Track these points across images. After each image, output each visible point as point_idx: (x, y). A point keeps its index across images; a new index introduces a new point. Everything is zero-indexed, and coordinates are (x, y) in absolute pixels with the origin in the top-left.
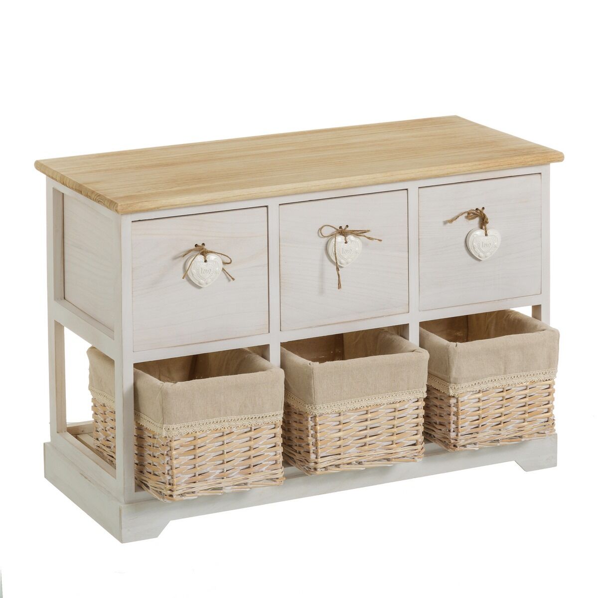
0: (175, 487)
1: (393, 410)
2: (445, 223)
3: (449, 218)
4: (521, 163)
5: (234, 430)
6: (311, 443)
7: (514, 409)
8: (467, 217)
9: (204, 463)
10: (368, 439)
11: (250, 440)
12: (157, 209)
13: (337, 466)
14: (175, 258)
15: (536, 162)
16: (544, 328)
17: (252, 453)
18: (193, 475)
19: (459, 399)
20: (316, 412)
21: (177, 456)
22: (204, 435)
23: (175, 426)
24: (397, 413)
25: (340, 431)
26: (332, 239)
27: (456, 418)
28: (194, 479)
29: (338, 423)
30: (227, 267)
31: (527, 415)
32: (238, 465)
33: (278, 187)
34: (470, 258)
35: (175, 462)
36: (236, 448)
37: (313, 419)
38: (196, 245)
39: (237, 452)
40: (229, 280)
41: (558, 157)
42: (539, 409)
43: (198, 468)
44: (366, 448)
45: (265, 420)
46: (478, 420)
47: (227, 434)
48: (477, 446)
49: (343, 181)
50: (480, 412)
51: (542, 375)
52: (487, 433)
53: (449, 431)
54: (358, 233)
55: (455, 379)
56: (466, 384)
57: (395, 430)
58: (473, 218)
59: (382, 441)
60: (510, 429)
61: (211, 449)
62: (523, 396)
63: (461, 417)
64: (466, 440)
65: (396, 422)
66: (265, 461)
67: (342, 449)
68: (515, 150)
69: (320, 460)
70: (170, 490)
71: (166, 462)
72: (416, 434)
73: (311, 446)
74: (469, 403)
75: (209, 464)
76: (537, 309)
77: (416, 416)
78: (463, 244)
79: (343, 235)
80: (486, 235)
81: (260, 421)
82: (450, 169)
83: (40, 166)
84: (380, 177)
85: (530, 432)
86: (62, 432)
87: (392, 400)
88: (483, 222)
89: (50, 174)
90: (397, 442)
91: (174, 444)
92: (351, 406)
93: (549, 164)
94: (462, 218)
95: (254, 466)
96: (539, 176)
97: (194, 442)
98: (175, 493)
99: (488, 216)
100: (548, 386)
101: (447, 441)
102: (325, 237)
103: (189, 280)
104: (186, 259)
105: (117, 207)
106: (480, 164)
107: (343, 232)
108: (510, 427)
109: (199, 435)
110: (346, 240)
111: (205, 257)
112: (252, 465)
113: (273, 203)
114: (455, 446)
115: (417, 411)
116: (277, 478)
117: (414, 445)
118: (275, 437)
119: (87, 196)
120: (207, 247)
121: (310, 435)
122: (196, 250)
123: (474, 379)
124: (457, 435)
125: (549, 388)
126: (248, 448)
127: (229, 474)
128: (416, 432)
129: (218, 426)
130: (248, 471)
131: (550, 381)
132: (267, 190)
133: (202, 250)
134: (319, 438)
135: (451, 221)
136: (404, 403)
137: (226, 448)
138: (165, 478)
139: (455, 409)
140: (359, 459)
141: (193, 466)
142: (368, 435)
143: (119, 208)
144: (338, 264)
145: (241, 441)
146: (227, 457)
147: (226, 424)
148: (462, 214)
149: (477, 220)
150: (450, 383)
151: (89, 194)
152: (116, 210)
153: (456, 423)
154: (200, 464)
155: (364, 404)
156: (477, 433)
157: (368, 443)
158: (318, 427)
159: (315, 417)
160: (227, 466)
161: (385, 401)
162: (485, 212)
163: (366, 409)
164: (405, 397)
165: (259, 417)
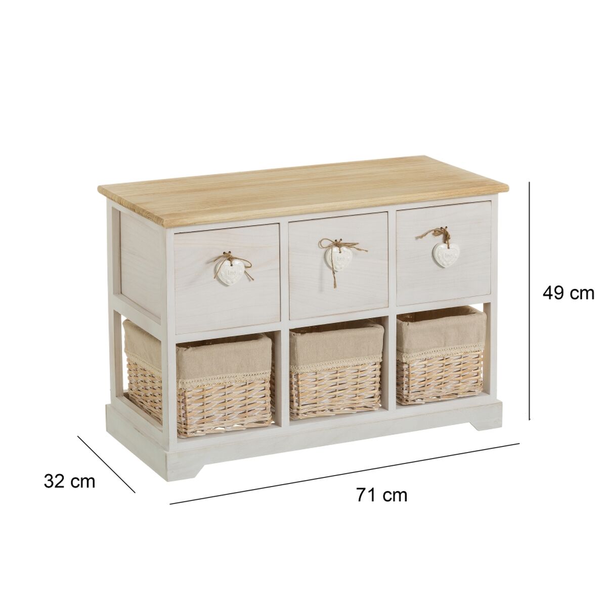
0: (188, 426)
1: (357, 371)
2: (417, 238)
3: (420, 234)
4: (476, 192)
5: (233, 384)
6: (294, 395)
7: (452, 373)
8: (433, 234)
9: (210, 408)
10: (338, 392)
11: (245, 392)
12: (194, 224)
13: (314, 412)
14: (208, 262)
15: (488, 192)
16: (475, 312)
17: (247, 401)
18: (202, 417)
19: (410, 365)
20: (299, 371)
21: (189, 403)
22: (211, 387)
23: (188, 381)
24: (359, 373)
25: (316, 385)
26: (329, 249)
27: (408, 379)
28: (203, 421)
29: (315, 380)
30: (248, 271)
31: (461, 378)
32: (236, 411)
33: (287, 209)
34: (435, 265)
35: (188, 408)
36: (235, 397)
37: (296, 376)
38: (224, 253)
39: (236, 401)
40: (250, 280)
41: (504, 188)
42: (470, 373)
43: (206, 413)
44: (336, 399)
45: (258, 377)
46: (424, 381)
47: (228, 387)
48: (424, 401)
49: (338, 205)
50: (426, 375)
51: (473, 348)
52: (430, 392)
53: (403, 389)
54: (349, 245)
55: (407, 349)
56: (416, 354)
57: (358, 386)
58: (439, 235)
59: (348, 394)
60: (449, 388)
61: (215, 399)
62: (458, 363)
63: (411, 378)
64: (416, 396)
65: (359, 380)
66: (258, 407)
67: (317, 399)
68: (471, 182)
69: (301, 407)
70: (185, 429)
71: (181, 408)
72: (374, 390)
73: (294, 397)
74: (418, 368)
75: (214, 410)
76: (487, 306)
77: (374, 376)
78: (430, 255)
79: (338, 247)
80: (449, 248)
81: (253, 378)
82: (422, 196)
83: (102, 190)
84: (366, 202)
85: (464, 391)
86: (120, 396)
87: (356, 364)
88: (446, 238)
89: (110, 197)
90: (359, 395)
91: (188, 394)
92: (325, 367)
93: (497, 194)
94: (430, 234)
95: (248, 411)
96: (490, 202)
97: (203, 393)
98: (188, 431)
99: (450, 233)
100: (477, 356)
101: (401, 397)
102: (324, 248)
103: (219, 280)
104: (216, 264)
105: (163, 221)
106: (444, 193)
107: (337, 244)
108: (449, 387)
109: (206, 387)
110: (340, 250)
111: (231, 262)
112: (247, 410)
113: (284, 221)
114: (407, 401)
115: (375, 372)
116: (267, 421)
117: (373, 397)
118: (264, 389)
119: (139, 213)
120: (233, 255)
121: (294, 388)
122: (224, 257)
123: (421, 350)
124: (409, 392)
125: (478, 357)
126: (244, 398)
127: (229, 417)
128: (374, 388)
129: (221, 381)
130: (244, 415)
131: (479, 352)
132: (278, 210)
133: (229, 257)
134: (300, 391)
135: (421, 237)
136: (365, 366)
137: (227, 398)
138: (180, 419)
139: (407, 373)
140: (331, 408)
141: (202, 411)
142: (338, 390)
143: (164, 223)
144: (334, 269)
145: (239, 392)
146: (228, 405)
147: (227, 380)
148: (430, 231)
149: (441, 236)
150: (403, 353)
151: (141, 212)
152: (162, 225)
153: (408, 383)
154: (208, 409)
155: (335, 365)
156: (424, 391)
157: (337, 395)
158: (300, 383)
159: (298, 375)
160: (228, 411)
161: (351, 364)
162: (447, 230)
163: (336, 369)
164: (366, 361)
165: (252, 375)
